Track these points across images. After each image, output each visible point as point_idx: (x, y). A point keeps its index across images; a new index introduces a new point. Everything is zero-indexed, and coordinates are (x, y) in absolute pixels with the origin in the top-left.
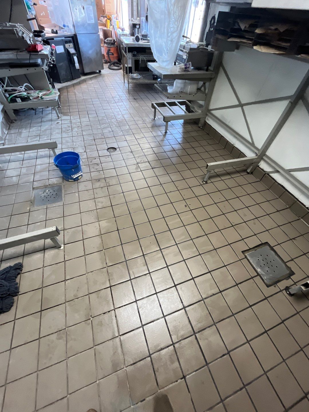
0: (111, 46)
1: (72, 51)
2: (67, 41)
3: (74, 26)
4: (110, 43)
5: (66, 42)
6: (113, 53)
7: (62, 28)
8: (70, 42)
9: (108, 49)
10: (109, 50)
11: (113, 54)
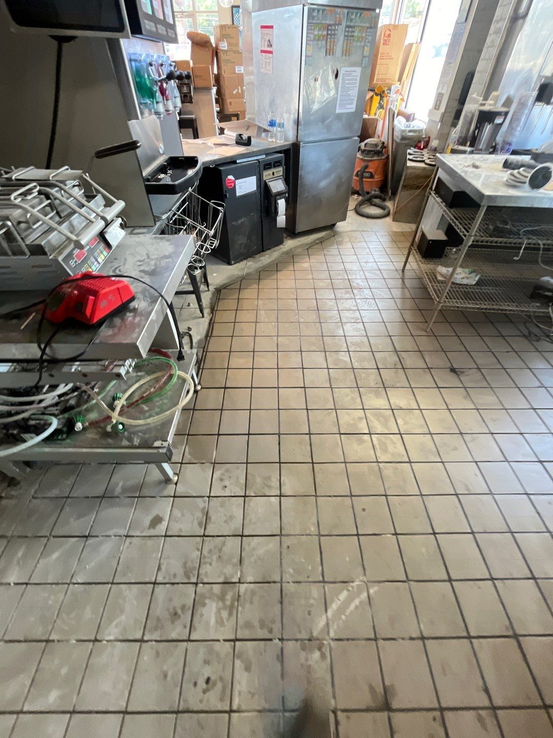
0: (372, 157)
1: (278, 186)
2: (270, 164)
3: (298, 123)
4: (371, 151)
5: (268, 166)
6: (373, 173)
7: (265, 131)
8: (276, 164)
9: (363, 164)
10: (366, 167)
11: (372, 176)
